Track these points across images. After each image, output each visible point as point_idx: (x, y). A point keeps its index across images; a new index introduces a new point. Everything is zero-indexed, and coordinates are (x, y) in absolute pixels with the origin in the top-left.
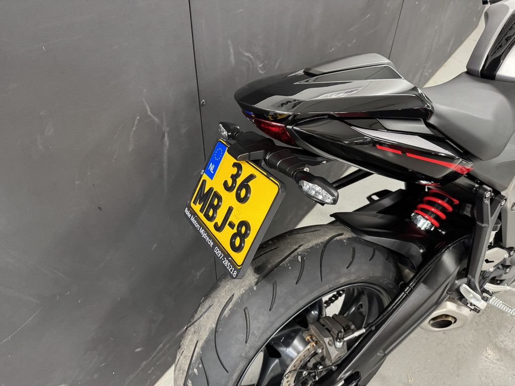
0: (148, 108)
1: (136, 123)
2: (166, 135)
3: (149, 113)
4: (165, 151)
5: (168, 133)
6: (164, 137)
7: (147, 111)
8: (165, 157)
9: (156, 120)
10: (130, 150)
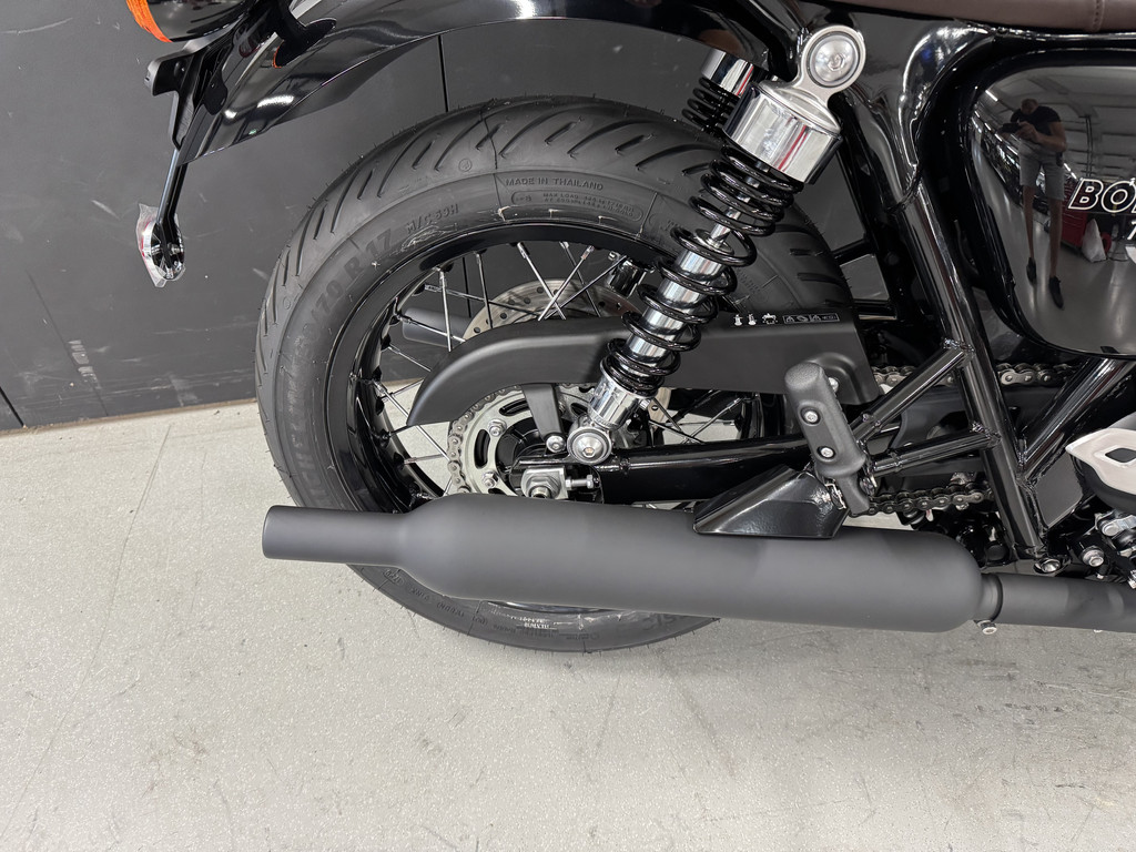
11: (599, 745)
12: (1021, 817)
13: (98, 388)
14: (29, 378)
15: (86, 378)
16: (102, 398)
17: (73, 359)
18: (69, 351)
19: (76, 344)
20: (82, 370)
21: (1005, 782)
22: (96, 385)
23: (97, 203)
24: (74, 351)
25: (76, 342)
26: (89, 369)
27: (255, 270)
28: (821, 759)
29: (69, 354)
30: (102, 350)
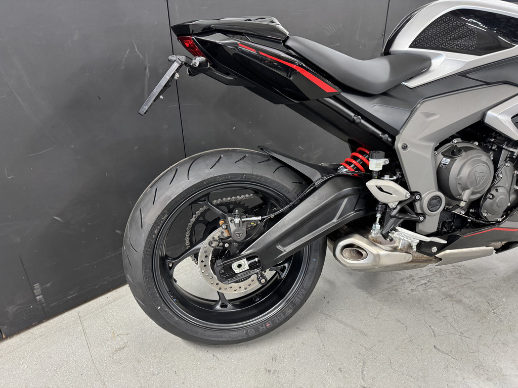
0: (136, 46)
1: (127, 52)
2: (147, 68)
3: (137, 50)
4: (146, 79)
5: (149, 68)
6: (145, 69)
7: (135, 48)
8: (146, 83)
9: (141, 56)
10: (122, 68)
11: (323, 345)
12: (439, 311)
13: (43, 305)
14: (11, 309)
15: (40, 301)
16: (45, 310)
17: (34, 294)
18: (33, 289)
19: (37, 286)
20: (38, 298)
21: (430, 305)
22: (43, 303)
23: (55, 217)
24: (35, 289)
25: (37, 284)
26: (41, 297)
27: (116, 231)
28: (384, 320)
29: (33, 291)
30: (49, 285)
